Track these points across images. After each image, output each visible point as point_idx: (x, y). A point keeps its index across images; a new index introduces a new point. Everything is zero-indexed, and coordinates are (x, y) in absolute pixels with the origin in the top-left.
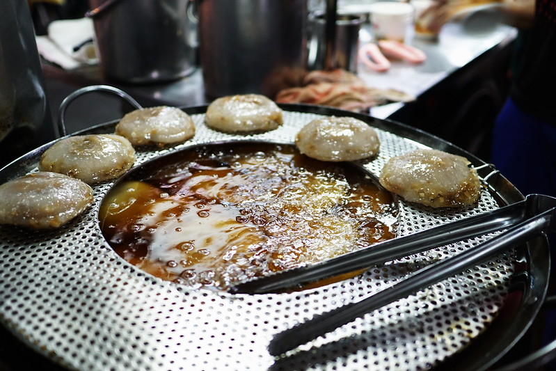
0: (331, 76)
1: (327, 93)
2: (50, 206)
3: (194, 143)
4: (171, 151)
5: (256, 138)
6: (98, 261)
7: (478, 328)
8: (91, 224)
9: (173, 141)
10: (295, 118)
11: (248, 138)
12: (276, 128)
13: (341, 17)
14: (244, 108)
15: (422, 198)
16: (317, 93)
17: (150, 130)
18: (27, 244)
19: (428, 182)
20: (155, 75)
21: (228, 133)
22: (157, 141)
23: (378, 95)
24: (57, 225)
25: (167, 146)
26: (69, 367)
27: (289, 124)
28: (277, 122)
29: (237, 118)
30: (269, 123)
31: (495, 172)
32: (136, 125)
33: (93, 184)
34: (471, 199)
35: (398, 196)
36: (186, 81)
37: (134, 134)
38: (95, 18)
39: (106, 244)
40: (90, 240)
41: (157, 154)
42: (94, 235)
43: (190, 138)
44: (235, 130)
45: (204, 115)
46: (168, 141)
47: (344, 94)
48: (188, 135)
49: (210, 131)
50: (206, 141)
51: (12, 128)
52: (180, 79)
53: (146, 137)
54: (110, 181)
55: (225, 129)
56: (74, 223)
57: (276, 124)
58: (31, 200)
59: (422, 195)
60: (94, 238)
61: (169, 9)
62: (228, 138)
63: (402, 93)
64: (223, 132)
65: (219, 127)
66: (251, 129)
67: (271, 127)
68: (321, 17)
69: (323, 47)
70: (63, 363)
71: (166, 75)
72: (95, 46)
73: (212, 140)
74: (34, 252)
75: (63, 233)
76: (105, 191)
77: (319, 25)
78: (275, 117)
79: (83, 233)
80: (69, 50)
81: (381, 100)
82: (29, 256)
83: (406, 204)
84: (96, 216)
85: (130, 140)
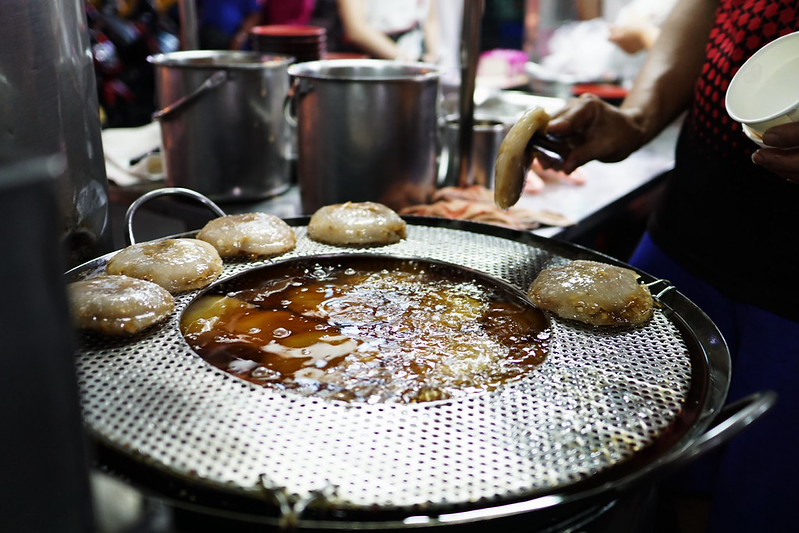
0: (466, 193)
1: (462, 212)
2: (126, 307)
3: (294, 255)
4: (268, 263)
5: (372, 251)
6: (184, 367)
7: (643, 441)
8: (172, 332)
9: (269, 252)
10: (422, 232)
11: (363, 251)
12: (398, 242)
13: (479, 123)
14: (357, 216)
15: (579, 313)
16: (449, 212)
17: (240, 238)
18: (97, 350)
19: (588, 294)
20: (237, 191)
21: (337, 245)
22: (249, 251)
23: (527, 217)
24: (132, 330)
25: (262, 257)
26: (157, 465)
27: (414, 238)
28: (398, 235)
29: (349, 228)
30: (389, 234)
31: (670, 288)
32: (223, 231)
33: (174, 294)
34: (641, 315)
35: (550, 312)
36: (277, 200)
37: (220, 242)
38: (164, 119)
39: (192, 352)
40: (173, 348)
41: (249, 266)
42: (177, 343)
43: (291, 250)
44: (347, 242)
45: (306, 227)
46: (262, 252)
47: (483, 213)
48: (288, 246)
49: (315, 243)
50: (311, 253)
51: (69, 231)
52: (270, 198)
53: (236, 245)
54: (192, 291)
55: (333, 242)
56: (151, 331)
57: (398, 237)
58: (103, 299)
59: (580, 309)
60: (177, 346)
61: (259, 110)
62: (337, 251)
63: (560, 216)
64: (330, 244)
65: (325, 239)
66: (367, 240)
67: (391, 240)
68: (454, 122)
69: (456, 160)
70: (149, 461)
71: (252, 193)
72: (163, 157)
73: (317, 253)
74: (106, 357)
75: (140, 340)
76: (187, 302)
77: (452, 130)
78: (397, 229)
79: (162, 341)
80: (125, 164)
81: (533, 223)
82: (101, 362)
83: (560, 320)
84: (177, 325)
85: (216, 247)
